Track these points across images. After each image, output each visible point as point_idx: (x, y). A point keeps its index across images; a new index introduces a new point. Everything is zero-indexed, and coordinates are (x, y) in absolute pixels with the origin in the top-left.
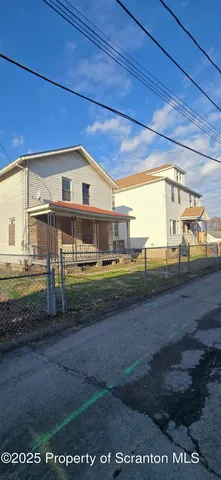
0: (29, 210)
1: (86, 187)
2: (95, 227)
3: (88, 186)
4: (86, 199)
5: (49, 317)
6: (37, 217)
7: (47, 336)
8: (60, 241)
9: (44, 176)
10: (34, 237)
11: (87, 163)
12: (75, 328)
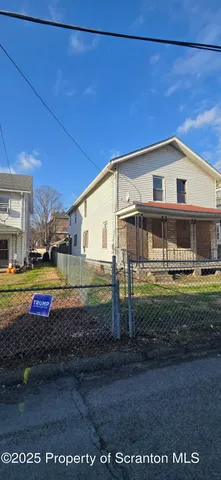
0: (119, 213)
1: (181, 184)
2: (193, 229)
3: (184, 182)
4: (181, 197)
5: (111, 340)
6: (127, 220)
7: (100, 368)
8: (150, 244)
9: (133, 177)
10: (124, 241)
11: (183, 155)
12: (139, 365)
